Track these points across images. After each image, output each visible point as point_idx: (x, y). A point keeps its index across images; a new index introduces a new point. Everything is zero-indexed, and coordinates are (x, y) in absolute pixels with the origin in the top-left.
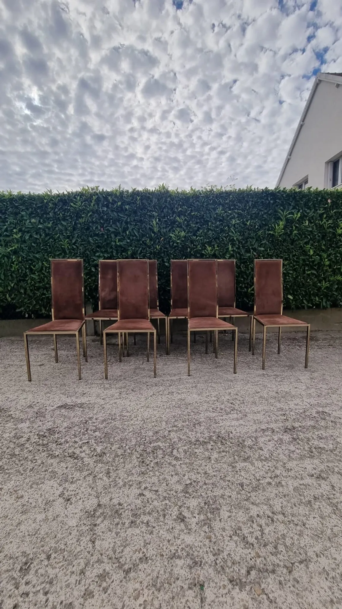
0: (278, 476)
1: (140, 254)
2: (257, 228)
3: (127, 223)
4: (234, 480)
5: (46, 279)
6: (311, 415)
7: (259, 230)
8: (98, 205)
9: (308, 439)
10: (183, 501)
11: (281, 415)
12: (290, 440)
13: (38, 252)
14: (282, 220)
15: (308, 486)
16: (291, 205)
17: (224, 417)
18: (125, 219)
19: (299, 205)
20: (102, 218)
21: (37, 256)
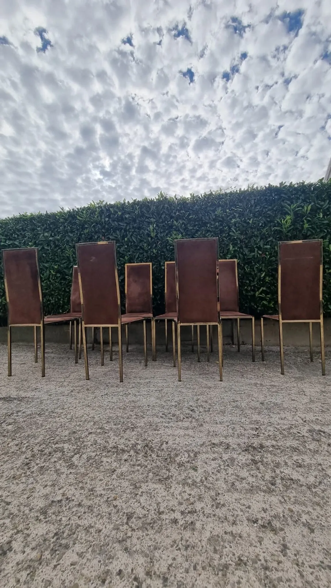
0: (195, 512)
1: (138, 258)
2: (261, 226)
3: (126, 231)
4: (124, 507)
5: (51, 286)
6: (299, 433)
7: (264, 227)
8: (101, 216)
9: (278, 465)
10: (28, 524)
11: (252, 429)
12: (247, 462)
13: (47, 262)
14: (289, 214)
15: (238, 538)
16: (300, 199)
17: (171, 424)
18: (124, 227)
19: (310, 198)
20: (104, 227)
21: (46, 265)
